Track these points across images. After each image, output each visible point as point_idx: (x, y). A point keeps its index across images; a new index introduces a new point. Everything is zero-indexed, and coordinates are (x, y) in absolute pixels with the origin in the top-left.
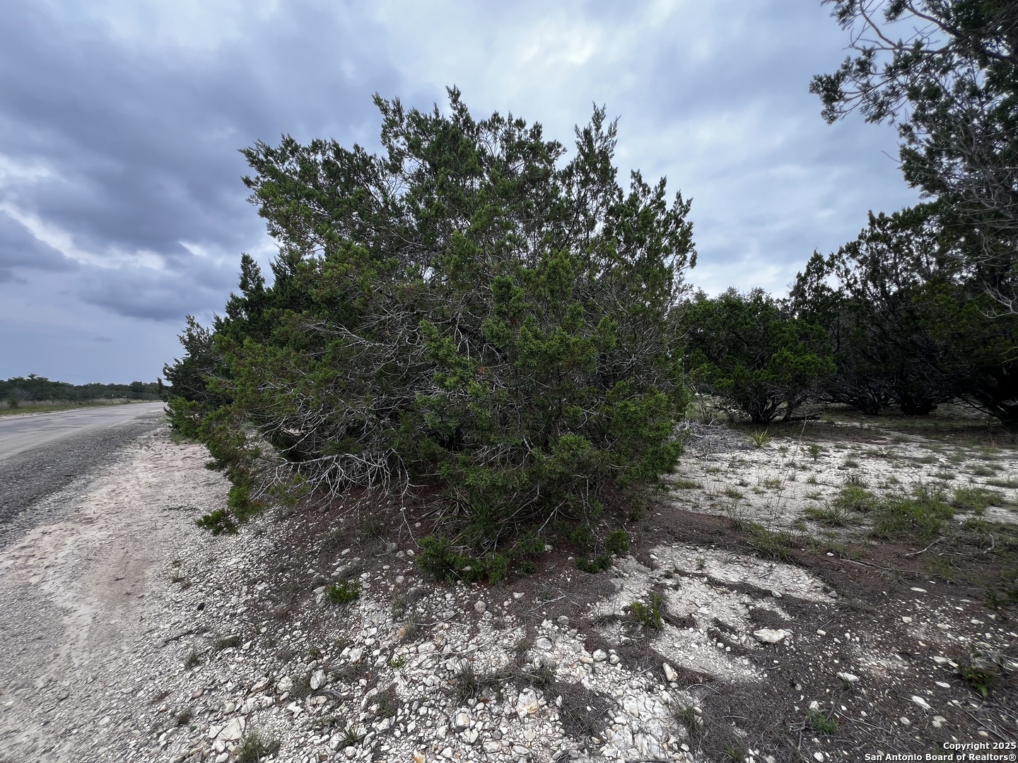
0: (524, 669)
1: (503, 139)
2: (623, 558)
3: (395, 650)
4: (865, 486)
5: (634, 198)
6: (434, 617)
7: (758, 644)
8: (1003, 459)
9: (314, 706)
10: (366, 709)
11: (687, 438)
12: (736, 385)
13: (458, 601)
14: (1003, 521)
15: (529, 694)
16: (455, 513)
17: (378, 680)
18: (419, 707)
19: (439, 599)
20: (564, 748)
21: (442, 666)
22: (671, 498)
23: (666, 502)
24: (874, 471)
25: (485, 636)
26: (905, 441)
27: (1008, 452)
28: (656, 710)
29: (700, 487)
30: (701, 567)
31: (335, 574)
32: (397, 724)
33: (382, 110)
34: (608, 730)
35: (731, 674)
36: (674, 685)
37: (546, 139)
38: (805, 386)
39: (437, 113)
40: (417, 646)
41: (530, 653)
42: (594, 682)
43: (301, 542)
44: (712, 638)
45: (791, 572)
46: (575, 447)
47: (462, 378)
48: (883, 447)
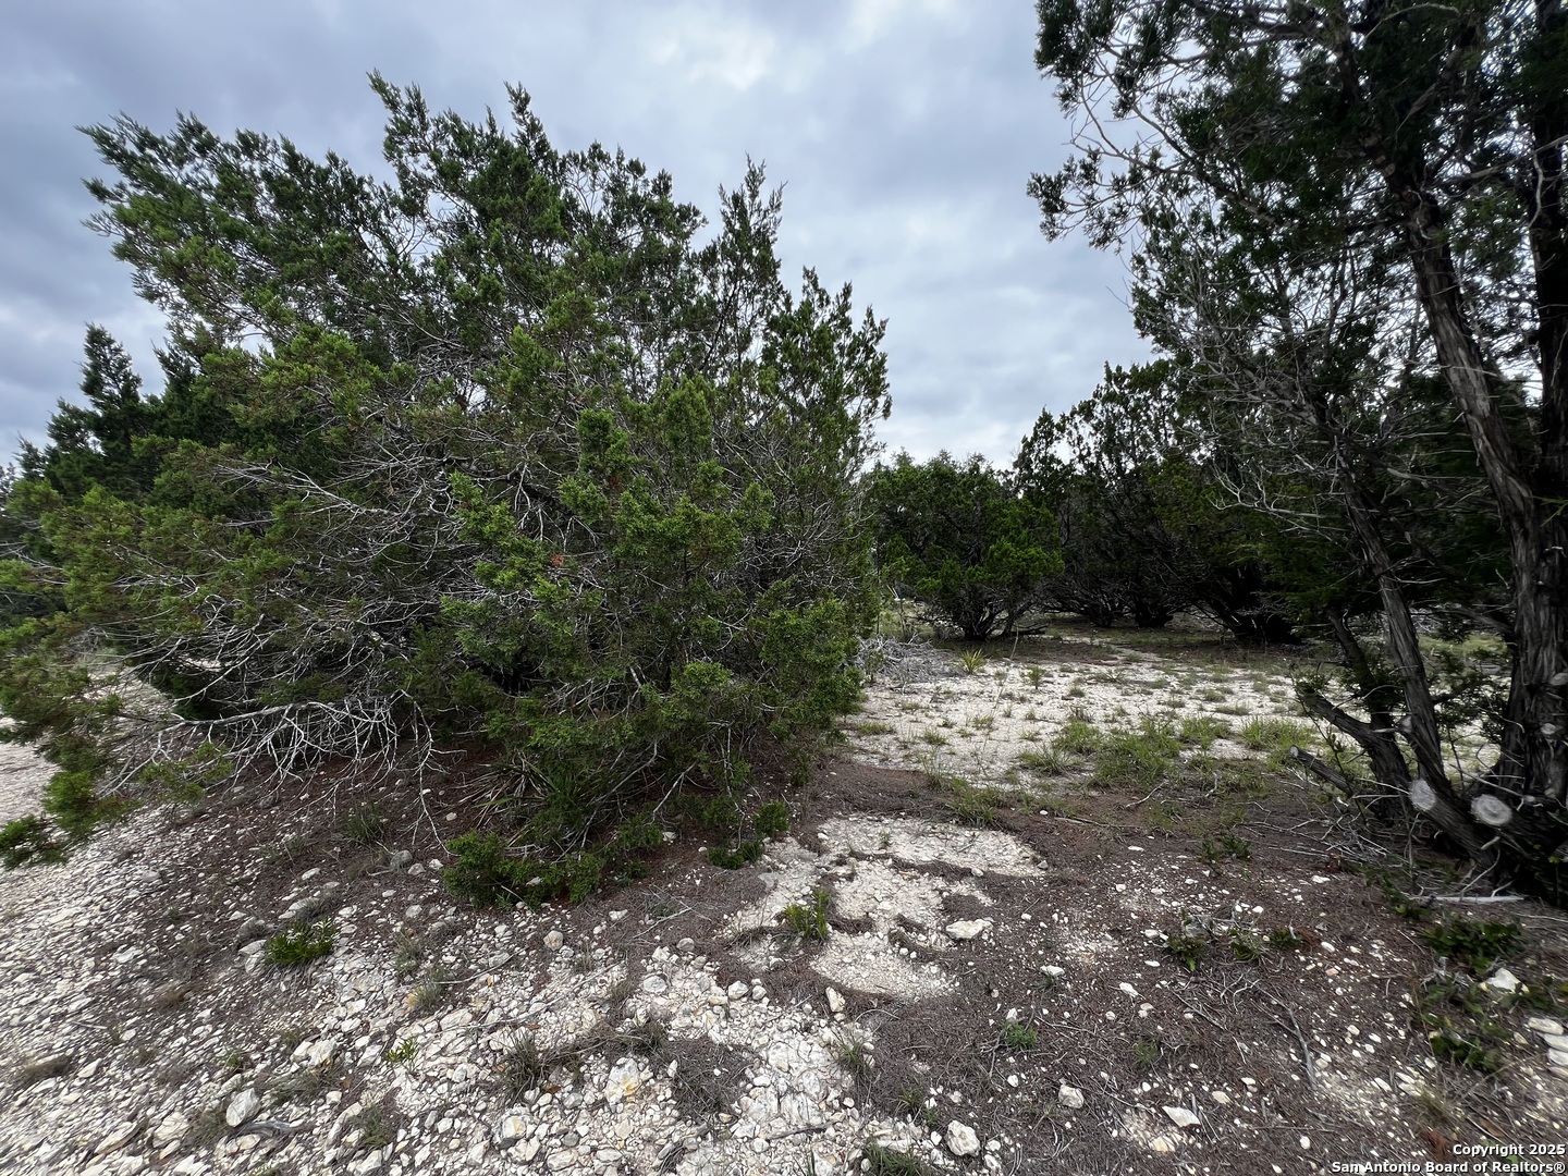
0: (620, 1029)
1: (609, 189)
2: (780, 841)
3: (399, 1032)
4: (1089, 720)
5: (807, 309)
6: (472, 967)
7: (950, 943)
8: (1233, 680)
9: (234, 1155)
10: (337, 1142)
11: (877, 663)
12: (945, 587)
13: (517, 936)
14: (1228, 756)
15: (626, 1067)
16: (518, 793)
17: (363, 1087)
18: (438, 1120)
19: (484, 936)
20: (676, 1138)
21: (481, 1046)
22: (852, 750)
23: (846, 756)
24: (1102, 701)
25: (558, 987)
26: (1137, 661)
27: (1239, 672)
28: (814, 1056)
29: (891, 732)
30: (886, 844)
31: (287, 915)
32: (395, 1156)
33: (386, 102)
34: (745, 1099)
35: (914, 989)
36: (839, 1017)
37: (677, 198)
38: (1026, 588)
39: (492, 125)
40: (440, 1019)
41: (630, 1003)
42: (726, 1032)
43: (219, 865)
44: (893, 943)
45: (997, 841)
46: (706, 680)
47: (523, 572)
48: (1113, 669)
